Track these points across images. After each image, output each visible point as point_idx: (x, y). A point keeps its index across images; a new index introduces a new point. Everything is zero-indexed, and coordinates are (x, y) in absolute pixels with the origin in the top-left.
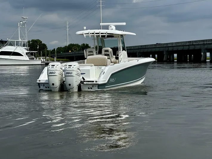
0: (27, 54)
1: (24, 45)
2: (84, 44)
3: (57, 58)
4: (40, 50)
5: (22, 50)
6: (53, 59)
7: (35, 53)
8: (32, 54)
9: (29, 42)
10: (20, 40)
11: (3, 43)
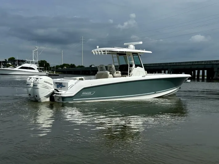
0: (37, 68)
1: (36, 64)
2: (72, 64)
3: (56, 72)
4: (45, 67)
5: (35, 66)
6: (53, 72)
7: (42, 68)
8: (41, 69)
9: (39, 61)
10: (34, 60)
11: (23, 62)
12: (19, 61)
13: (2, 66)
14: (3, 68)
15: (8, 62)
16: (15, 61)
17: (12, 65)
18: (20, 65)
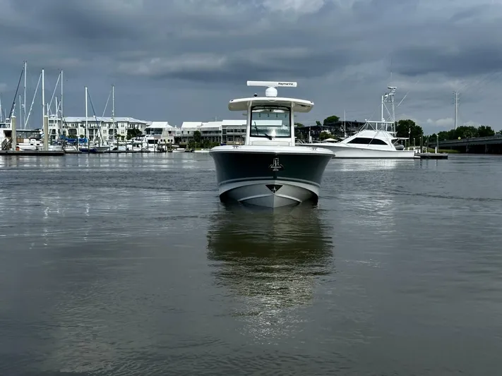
0: (393, 141)
1: (389, 129)
2: (483, 127)
3: (440, 148)
4: (411, 136)
5: (387, 136)
6: (431, 149)
7: (404, 140)
8: (400, 142)
9: (396, 123)
10: (383, 121)
11: (359, 126)
12: (348, 124)
13: (310, 138)
14: (314, 142)
15: (324, 128)
16: (340, 124)
17: (332, 134)
18: (350, 134)
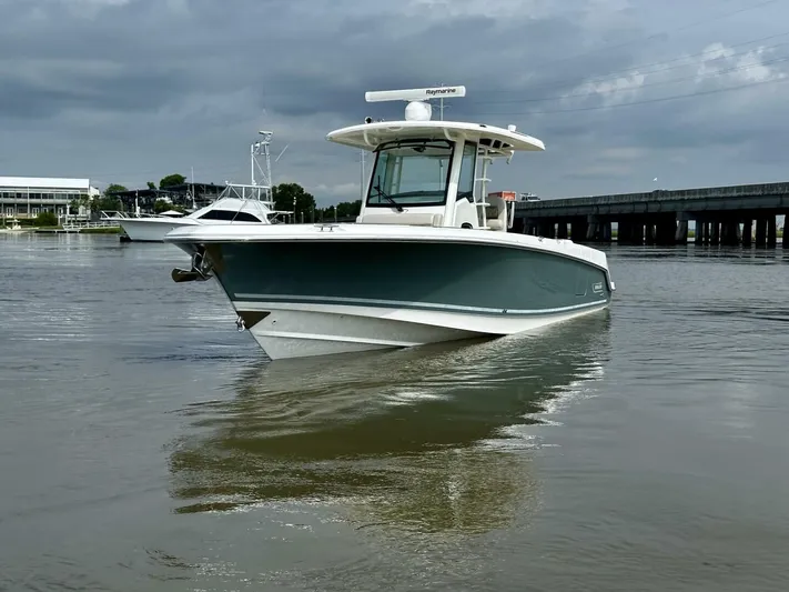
0: (269, 216)
1: (263, 198)
4: (298, 209)
5: (260, 209)
7: (286, 215)
8: (280, 218)
9: (274, 189)
10: (254, 185)
11: (217, 190)
12: (199, 188)
13: (138, 208)
14: (143, 216)
15: (161, 194)
16: (185, 188)
17: (174, 203)
18: (203, 203)
